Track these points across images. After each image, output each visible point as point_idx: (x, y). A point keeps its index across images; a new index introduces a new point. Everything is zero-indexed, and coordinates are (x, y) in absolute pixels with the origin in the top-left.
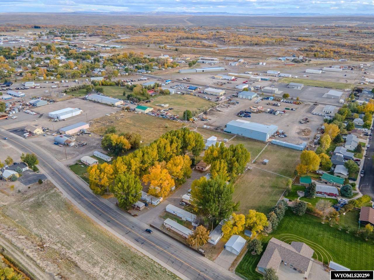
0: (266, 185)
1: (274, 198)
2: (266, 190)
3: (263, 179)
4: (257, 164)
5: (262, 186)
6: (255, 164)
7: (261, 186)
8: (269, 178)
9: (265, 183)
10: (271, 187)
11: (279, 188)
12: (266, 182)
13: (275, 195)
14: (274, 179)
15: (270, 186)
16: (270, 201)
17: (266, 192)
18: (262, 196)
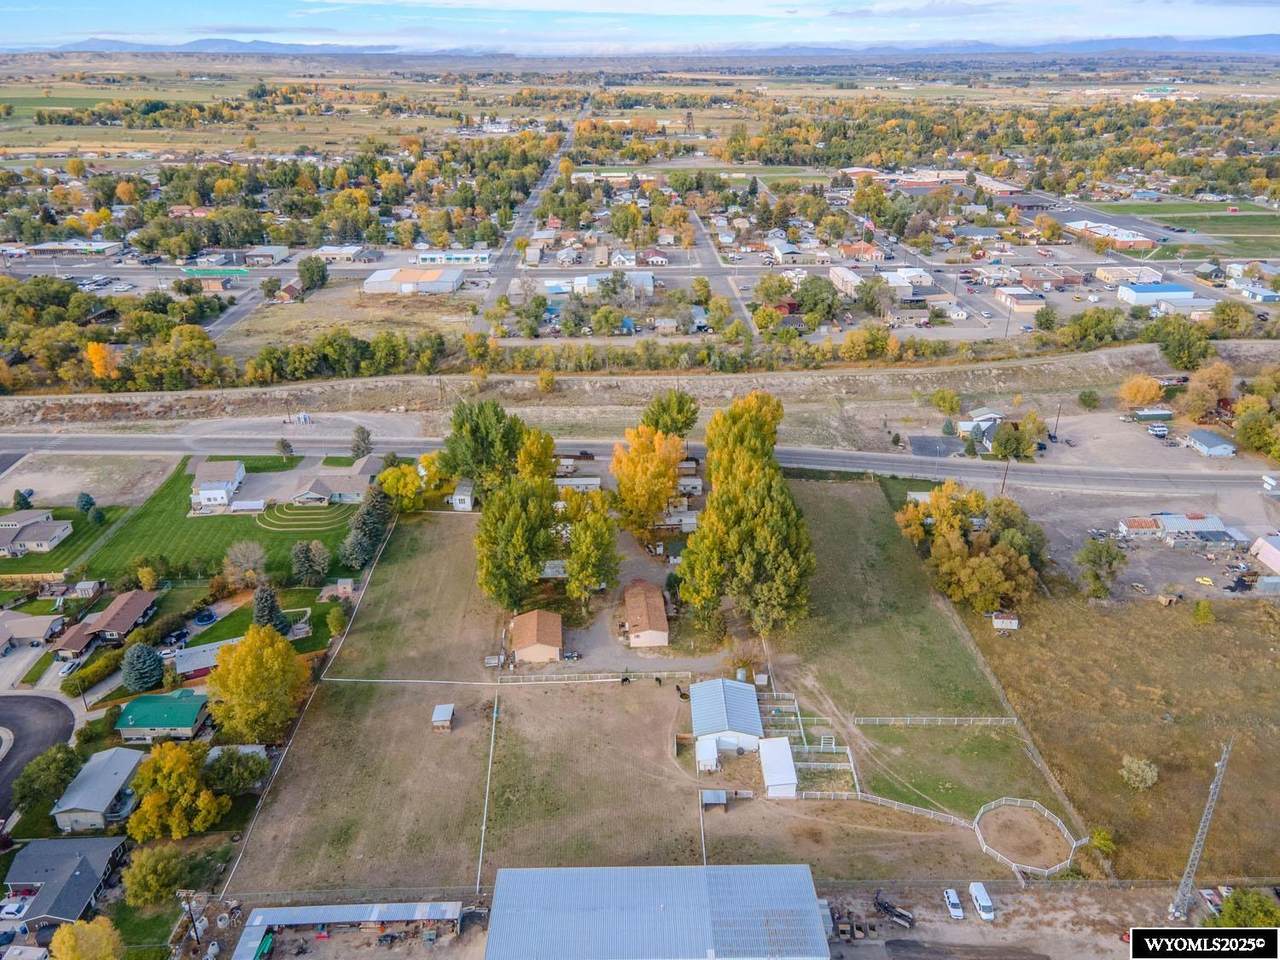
0: (414, 624)
1: (379, 591)
2: (407, 605)
3: (431, 640)
4: (478, 707)
5: (423, 614)
6: (484, 701)
7: (429, 615)
8: (412, 653)
9: (420, 629)
10: (394, 624)
11: (368, 628)
12: (418, 633)
13: (377, 603)
14: (391, 654)
15: (400, 623)
16: (386, 581)
17: (408, 600)
18: (414, 587)
